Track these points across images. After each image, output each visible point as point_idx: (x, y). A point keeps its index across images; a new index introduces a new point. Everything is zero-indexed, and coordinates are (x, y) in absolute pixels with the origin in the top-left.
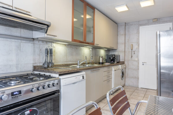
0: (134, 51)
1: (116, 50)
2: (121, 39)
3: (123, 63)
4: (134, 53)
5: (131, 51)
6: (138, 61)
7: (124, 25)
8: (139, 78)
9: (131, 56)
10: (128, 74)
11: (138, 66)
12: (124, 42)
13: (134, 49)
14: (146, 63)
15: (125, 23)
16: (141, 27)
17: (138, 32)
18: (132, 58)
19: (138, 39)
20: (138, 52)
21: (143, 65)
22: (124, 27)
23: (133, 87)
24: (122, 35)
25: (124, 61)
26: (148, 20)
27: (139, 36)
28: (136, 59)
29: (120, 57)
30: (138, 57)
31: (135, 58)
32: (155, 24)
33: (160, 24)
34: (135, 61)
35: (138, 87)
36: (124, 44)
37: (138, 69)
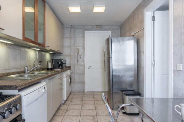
0: (80, 56)
1: (62, 53)
2: (67, 42)
3: (69, 68)
4: (80, 58)
5: (77, 55)
6: (84, 66)
7: (70, 27)
8: (85, 82)
9: (77, 61)
10: (74, 79)
11: (84, 71)
12: (70, 46)
13: (80, 53)
14: (91, 67)
15: (71, 25)
16: (86, 32)
17: (84, 37)
18: (78, 62)
19: (84, 43)
20: (84, 56)
21: (89, 69)
22: (70, 29)
23: (80, 92)
24: (68, 38)
25: (70, 66)
26: (92, 26)
27: (84, 41)
28: (83, 64)
29: (67, 61)
30: (83, 61)
31: (81, 62)
32: (98, 30)
33: (102, 30)
34: (81, 65)
35: (84, 92)
36: (70, 47)
37: (84, 73)
